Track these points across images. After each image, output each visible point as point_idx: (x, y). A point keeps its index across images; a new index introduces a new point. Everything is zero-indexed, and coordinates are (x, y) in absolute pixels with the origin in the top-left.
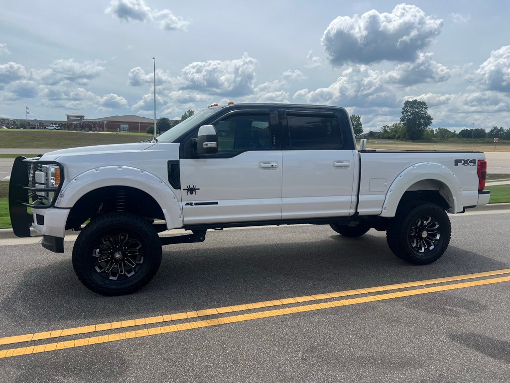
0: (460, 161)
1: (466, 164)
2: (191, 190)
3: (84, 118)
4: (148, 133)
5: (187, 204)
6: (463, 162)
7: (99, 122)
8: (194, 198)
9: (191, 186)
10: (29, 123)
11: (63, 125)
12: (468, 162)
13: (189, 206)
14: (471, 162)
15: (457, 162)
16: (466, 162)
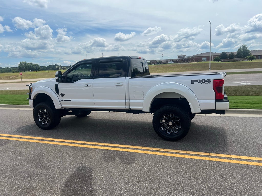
0: (196, 81)
1: (201, 83)
2: (62, 95)
3: (186, 56)
4: (214, 61)
5: (62, 100)
6: (199, 81)
7: (191, 58)
8: (63, 98)
9: (62, 94)
10: (162, 61)
11: (175, 61)
12: (204, 81)
13: (62, 101)
14: (206, 81)
15: (193, 82)
16: (201, 81)
